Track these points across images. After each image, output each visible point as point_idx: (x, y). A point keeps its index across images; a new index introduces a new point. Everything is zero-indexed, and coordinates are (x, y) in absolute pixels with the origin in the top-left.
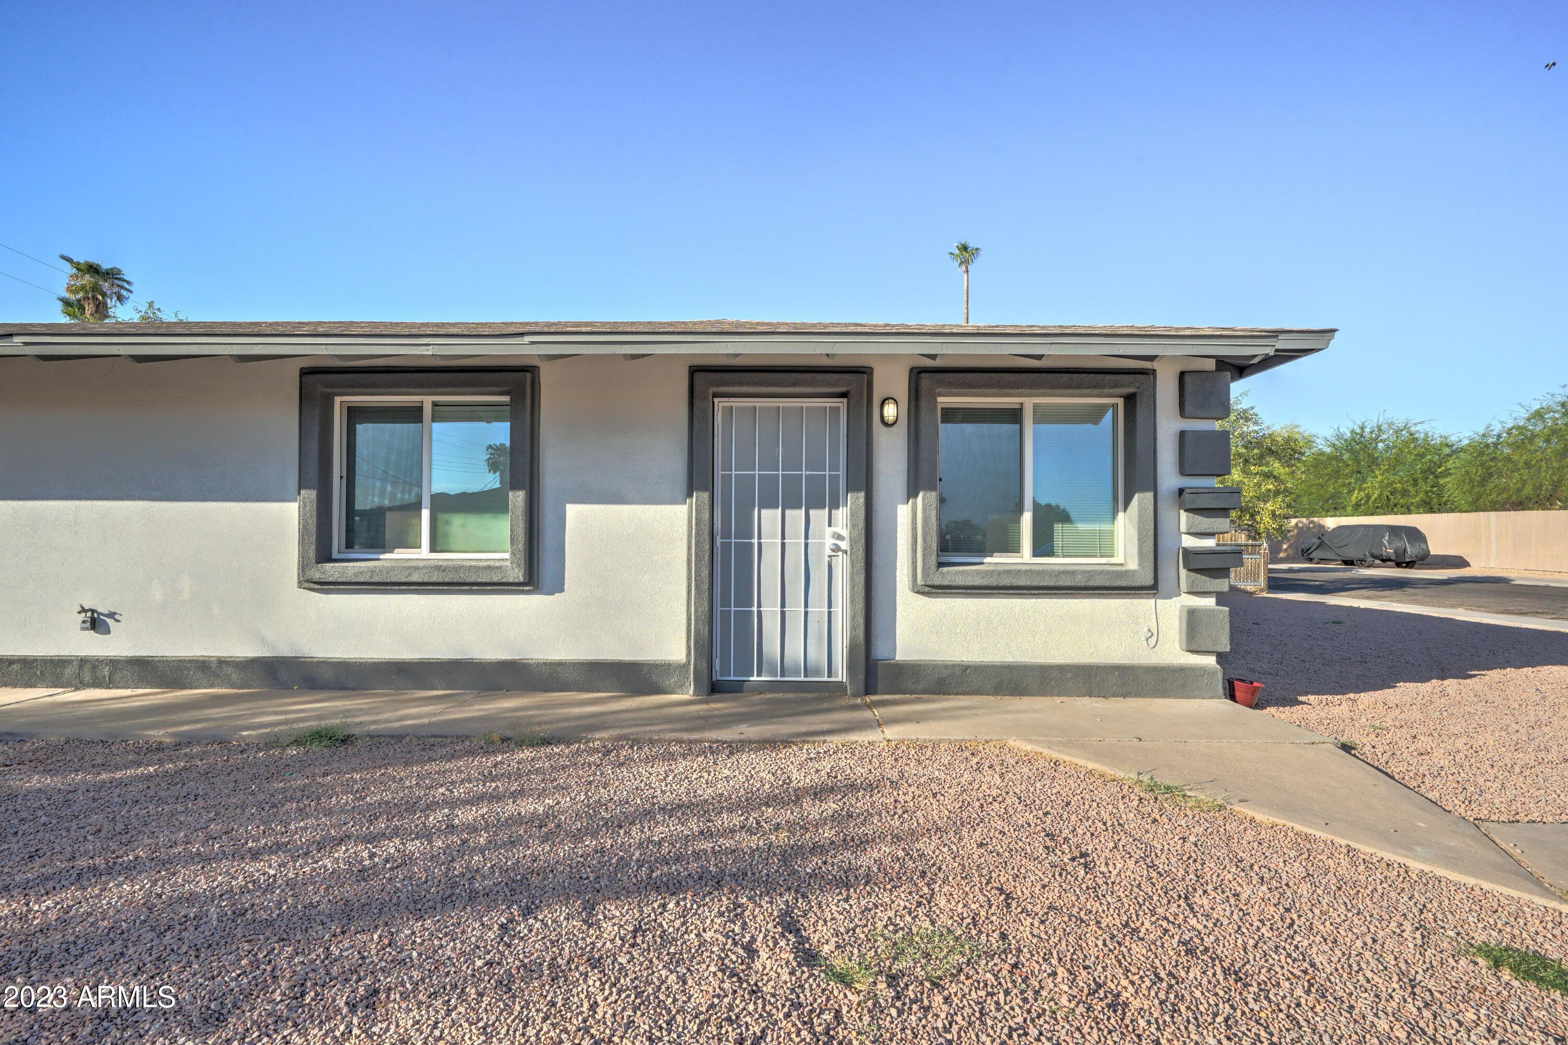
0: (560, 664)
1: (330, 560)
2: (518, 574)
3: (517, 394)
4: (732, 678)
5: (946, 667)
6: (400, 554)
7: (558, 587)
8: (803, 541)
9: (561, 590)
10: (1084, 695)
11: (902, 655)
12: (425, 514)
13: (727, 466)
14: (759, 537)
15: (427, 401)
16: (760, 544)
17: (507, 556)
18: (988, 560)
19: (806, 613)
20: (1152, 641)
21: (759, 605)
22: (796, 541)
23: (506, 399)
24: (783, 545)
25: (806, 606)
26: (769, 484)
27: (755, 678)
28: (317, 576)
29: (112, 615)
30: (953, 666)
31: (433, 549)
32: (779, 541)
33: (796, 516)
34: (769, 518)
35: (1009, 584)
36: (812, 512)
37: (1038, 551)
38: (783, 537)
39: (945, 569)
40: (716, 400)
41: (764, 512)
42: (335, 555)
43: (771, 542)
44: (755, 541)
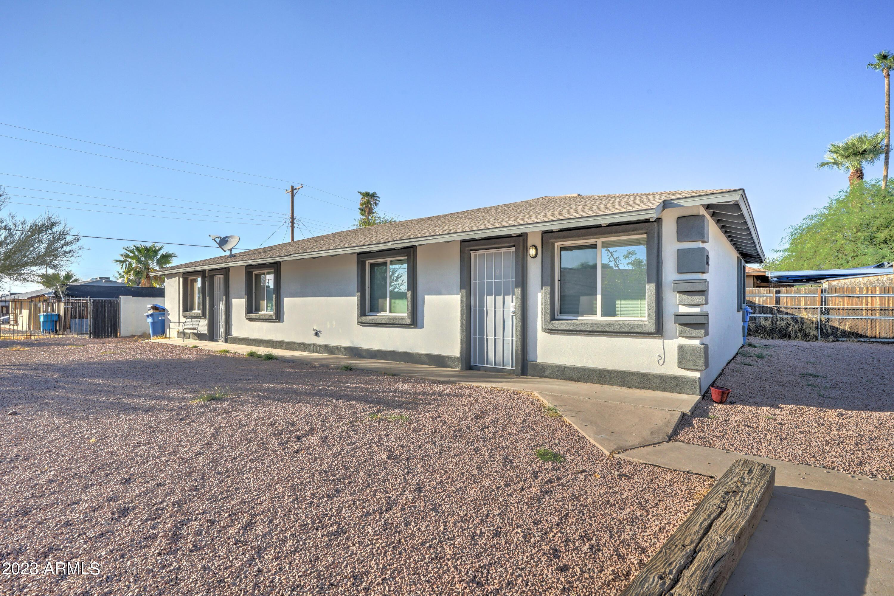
0: (422, 354)
1: (365, 315)
2: (408, 321)
3: (408, 256)
4: (477, 365)
5: (556, 366)
6: (383, 314)
7: (423, 327)
8: (502, 309)
9: (423, 328)
10: (621, 386)
11: (540, 360)
12: (388, 299)
13: (475, 279)
14: (487, 308)
15: (388, 260)
16: (487, 310)
17: (406, 314)
18: (580, 318)
19: (503, 340)
20: (661, 362)
21: (487, 336)
22: (500, 309)
23: (406, 258)
24: (495, 311)
25: (503, 337)
26: (490, 284)
27: (485, 365)
28: (360, 321)
29: (320, 332)
30: (559, 366)
31: (390, 312)
32: (493, 309)
33: (500, 298)
34: (490, 299)
35: (582, 330)
36: (506, 297)
37: (605, 314)
38: (495, 308)
39: (554, 322)
40: (471, 252)
41: (488, 297)
42: (367, 314)
43: (491, 310)
44: (485, 309)
